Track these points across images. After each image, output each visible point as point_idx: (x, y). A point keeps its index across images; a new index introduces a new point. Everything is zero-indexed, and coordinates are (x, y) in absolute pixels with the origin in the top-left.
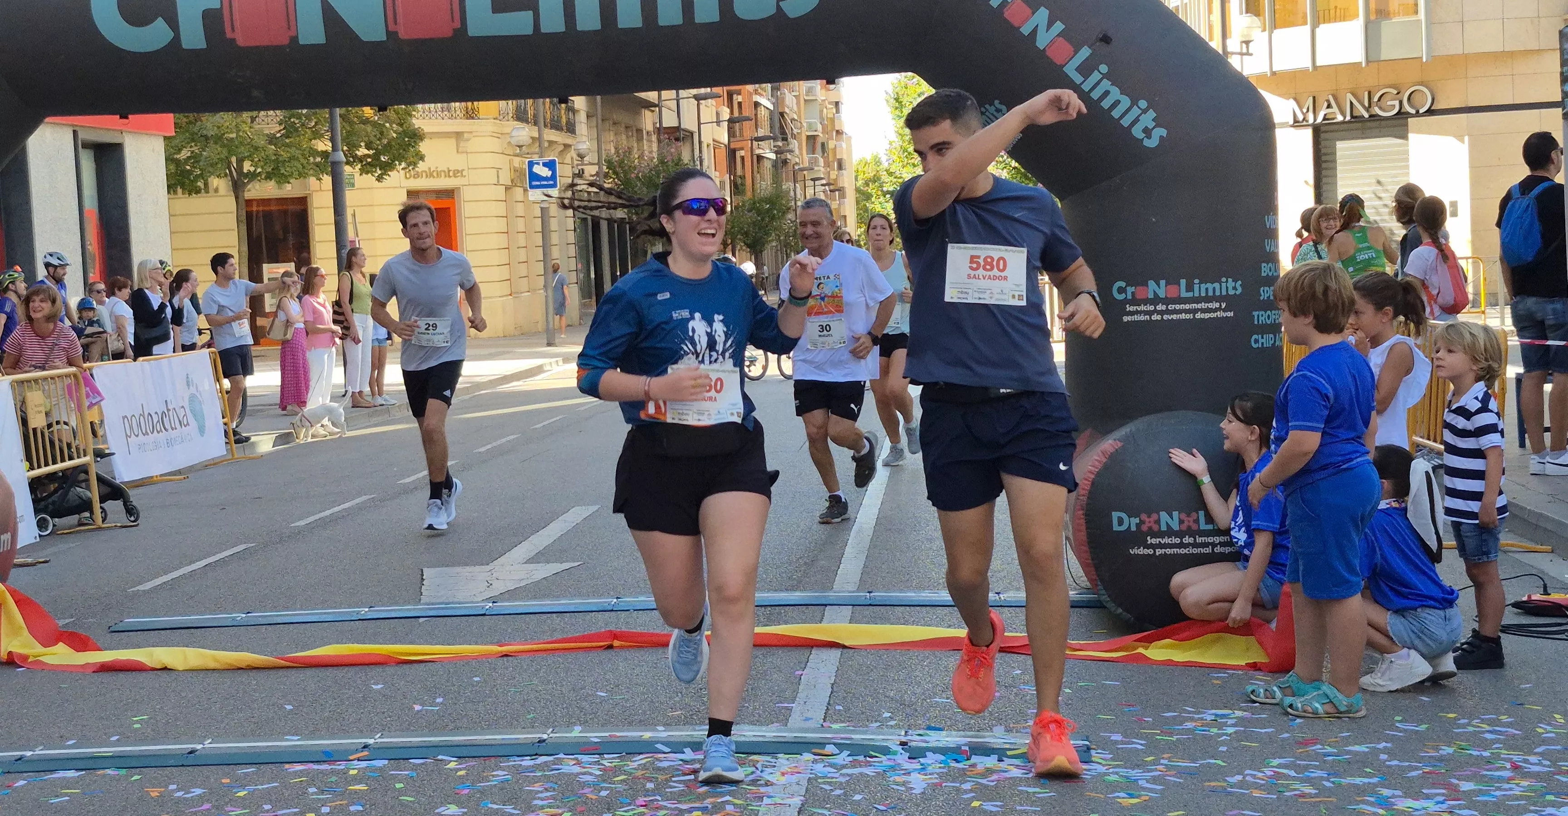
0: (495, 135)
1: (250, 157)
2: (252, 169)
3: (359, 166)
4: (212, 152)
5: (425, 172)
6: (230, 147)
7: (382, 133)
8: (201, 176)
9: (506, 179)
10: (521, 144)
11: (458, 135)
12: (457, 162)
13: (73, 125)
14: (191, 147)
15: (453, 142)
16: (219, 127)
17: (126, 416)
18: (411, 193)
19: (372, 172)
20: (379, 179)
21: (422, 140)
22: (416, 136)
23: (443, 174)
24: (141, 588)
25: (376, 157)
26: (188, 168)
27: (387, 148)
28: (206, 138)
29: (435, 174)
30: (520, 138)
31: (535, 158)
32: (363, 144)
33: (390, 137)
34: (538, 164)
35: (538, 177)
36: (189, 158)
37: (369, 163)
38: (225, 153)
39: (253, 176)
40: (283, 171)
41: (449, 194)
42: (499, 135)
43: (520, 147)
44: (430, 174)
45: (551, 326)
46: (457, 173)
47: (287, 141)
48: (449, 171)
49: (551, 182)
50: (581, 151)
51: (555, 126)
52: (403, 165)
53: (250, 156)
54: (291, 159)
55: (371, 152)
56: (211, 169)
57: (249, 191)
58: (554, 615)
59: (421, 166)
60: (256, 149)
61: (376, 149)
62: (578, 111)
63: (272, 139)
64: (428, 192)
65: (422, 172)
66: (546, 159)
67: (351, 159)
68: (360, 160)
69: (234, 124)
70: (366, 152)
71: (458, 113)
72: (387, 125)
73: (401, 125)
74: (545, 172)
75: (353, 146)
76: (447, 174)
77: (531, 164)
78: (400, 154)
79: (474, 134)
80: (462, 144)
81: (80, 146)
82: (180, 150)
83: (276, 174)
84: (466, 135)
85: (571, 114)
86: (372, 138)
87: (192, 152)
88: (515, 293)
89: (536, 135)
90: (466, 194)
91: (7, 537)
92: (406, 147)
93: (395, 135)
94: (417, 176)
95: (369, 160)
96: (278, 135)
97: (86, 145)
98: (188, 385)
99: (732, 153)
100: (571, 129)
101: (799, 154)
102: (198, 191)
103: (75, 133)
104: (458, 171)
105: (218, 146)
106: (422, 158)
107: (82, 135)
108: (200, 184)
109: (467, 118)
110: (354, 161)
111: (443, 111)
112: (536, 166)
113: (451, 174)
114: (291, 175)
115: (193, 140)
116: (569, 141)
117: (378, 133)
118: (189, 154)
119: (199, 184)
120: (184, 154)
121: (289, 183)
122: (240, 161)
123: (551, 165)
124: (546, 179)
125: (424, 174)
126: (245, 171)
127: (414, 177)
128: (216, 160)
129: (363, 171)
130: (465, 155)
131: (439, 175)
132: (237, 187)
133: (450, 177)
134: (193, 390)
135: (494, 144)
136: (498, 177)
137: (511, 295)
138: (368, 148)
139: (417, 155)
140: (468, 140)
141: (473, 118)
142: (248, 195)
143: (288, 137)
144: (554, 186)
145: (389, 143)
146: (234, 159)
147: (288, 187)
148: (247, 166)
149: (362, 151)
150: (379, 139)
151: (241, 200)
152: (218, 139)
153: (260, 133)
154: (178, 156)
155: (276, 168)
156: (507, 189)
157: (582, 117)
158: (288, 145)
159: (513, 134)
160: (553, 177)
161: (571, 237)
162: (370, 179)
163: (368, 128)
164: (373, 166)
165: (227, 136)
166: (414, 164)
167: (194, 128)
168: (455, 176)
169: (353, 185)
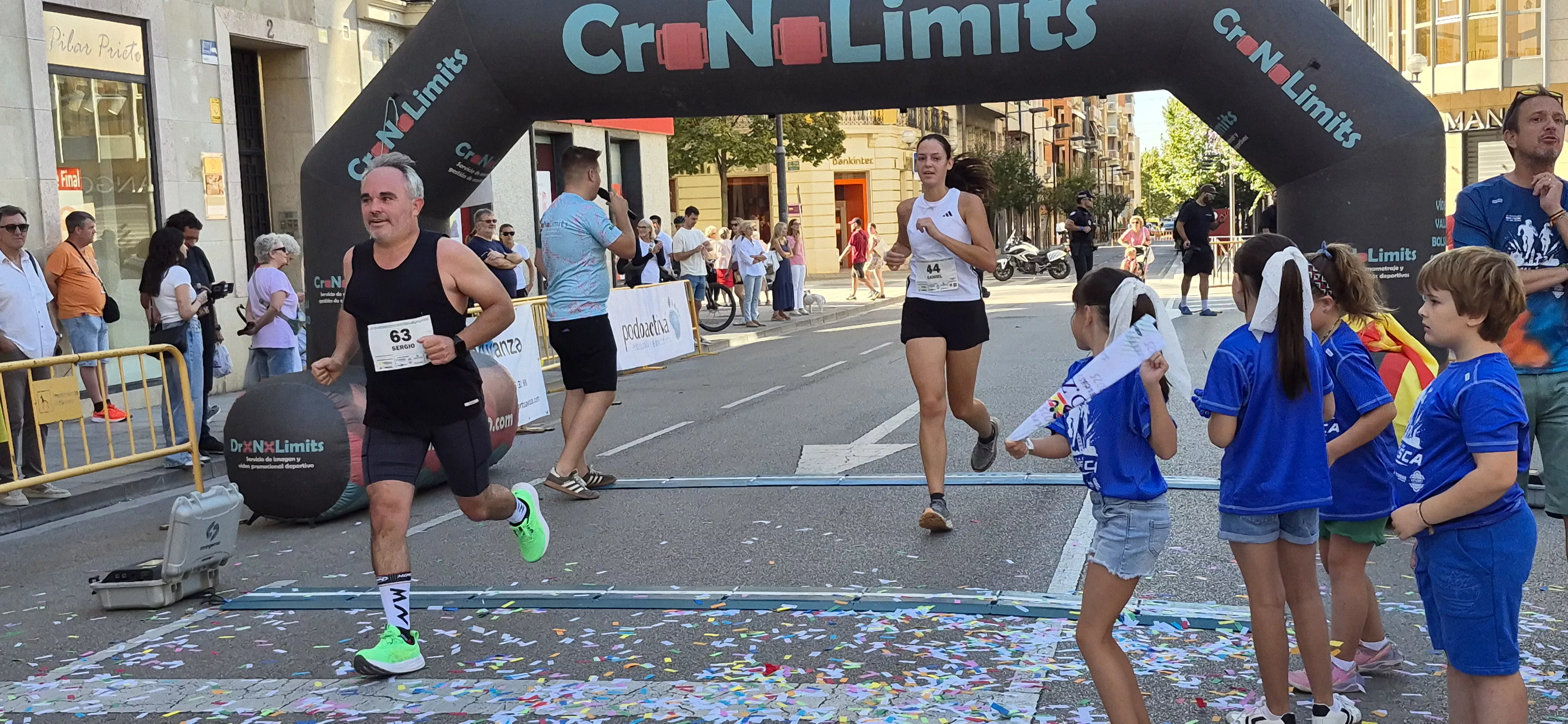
0: (894, 136)
1: (730, 150)
2: (732, 157)
4: (706, 146)
5: (847, 160)
6: (717, 142)
7: (817, 134)
8: (697, 162)
11: (869, 135)
12: (868, 154)
13: (605, 128)
14: (692, 142)
15: (865, 140)
16: (710, 128)
17: (625, 326)
18: (837, 175)
19: (810, 160)
20: (815, 164)
21: (844, 139)
22: (841, 136)
23: (858, 161)
24: (605, 454)
25: (814, 150)
26: (690, 156)
27: (821, 144)
28: (702, 137)
29: (853, 161)
32: (805, 141)
33: (822, 136)
36: (690, 149)
37: (808, 154)
38: (714, 146)
39: (732, 162)
40: (751, 159)
41: (863, 174)
42: (897, 136)
44: (850, 162)
46: (867, 161)
47: (755, 139)
48: (862, 159)
52: (831, 155)
53: (730, 148)
54: (757, 151)
55: (810, 147)
56: (702, 157)
57: (730, 172)
58: (888, 487)
59: (843, 156)
60: (735, 144)
61: (814, 145)
62: (951, 120)
63: (745, 138)
64: (848, 173)
65: (844, 160)
68: (803, 151)
70: (807, 147)
71: (869, 117)
72: (821, 128)
73: (830, 128)
75: (799, 143)
76: (861, 161)
78: (829, 148)
79: (880, 135)
80: (871, 142)
81: (609, 141)
83: (747, 161)
84: (874, 136)
86: (811, 137)
87: (692, 146)
90: (874, 175)
91: (510, 417)
92: (833, 143)
93: (826, 135)
94: (841, 162)
95: (809, 152)
97: (614, 141)
98: (670, 305)
99: (1056, 148)
101: (1102, 149)
102: (696, 172)
103: (606, 133)
104: (870, 160)
105: (709, 142)
106: (844, 151)
109: (875, 121)
110: (798, 152)
111: (858, 117)
113: (864, 161)
114: (755, 162)
115: (693, 138)
117: (813, 133)
119: (697, 167)
120: (687, 147)
121: (753, 167)
122: (724, 152)
125: (846, 162)
126: (727, 158)
127: (839, 164)
128: (706, 151)
129: (804, 159)
130: (873, 149)
131: (855, 162)
132: (722, 169)
133: (863, 163)
134: (672, 308)
135: (893, 142)
136: (895, 163)
138: (808, 144)
139: (841, 148)
140: (876, 139)
141: (879, 121)
142: (729, 175)
143: (755, 136)
145: (823, 139)
146: (720, 151)
147: (755, 169)
148: (729, 156)
149: (804, 146)
150: (816, 138)
151: (724, 178)
152: (710, 137)
153: (735, 133)
154: (683, 149)
155: (747, 157)
156: (901, 172)
157: (954, 124)
158: (755, 142)
159: (905, 135)
162: (809, 165)
163: (808, 131)
164: (811, 155)
165: (715, 135)
166: (838, 155)
167: (694, 130)
168: (866, 163)
169: (798, 168)
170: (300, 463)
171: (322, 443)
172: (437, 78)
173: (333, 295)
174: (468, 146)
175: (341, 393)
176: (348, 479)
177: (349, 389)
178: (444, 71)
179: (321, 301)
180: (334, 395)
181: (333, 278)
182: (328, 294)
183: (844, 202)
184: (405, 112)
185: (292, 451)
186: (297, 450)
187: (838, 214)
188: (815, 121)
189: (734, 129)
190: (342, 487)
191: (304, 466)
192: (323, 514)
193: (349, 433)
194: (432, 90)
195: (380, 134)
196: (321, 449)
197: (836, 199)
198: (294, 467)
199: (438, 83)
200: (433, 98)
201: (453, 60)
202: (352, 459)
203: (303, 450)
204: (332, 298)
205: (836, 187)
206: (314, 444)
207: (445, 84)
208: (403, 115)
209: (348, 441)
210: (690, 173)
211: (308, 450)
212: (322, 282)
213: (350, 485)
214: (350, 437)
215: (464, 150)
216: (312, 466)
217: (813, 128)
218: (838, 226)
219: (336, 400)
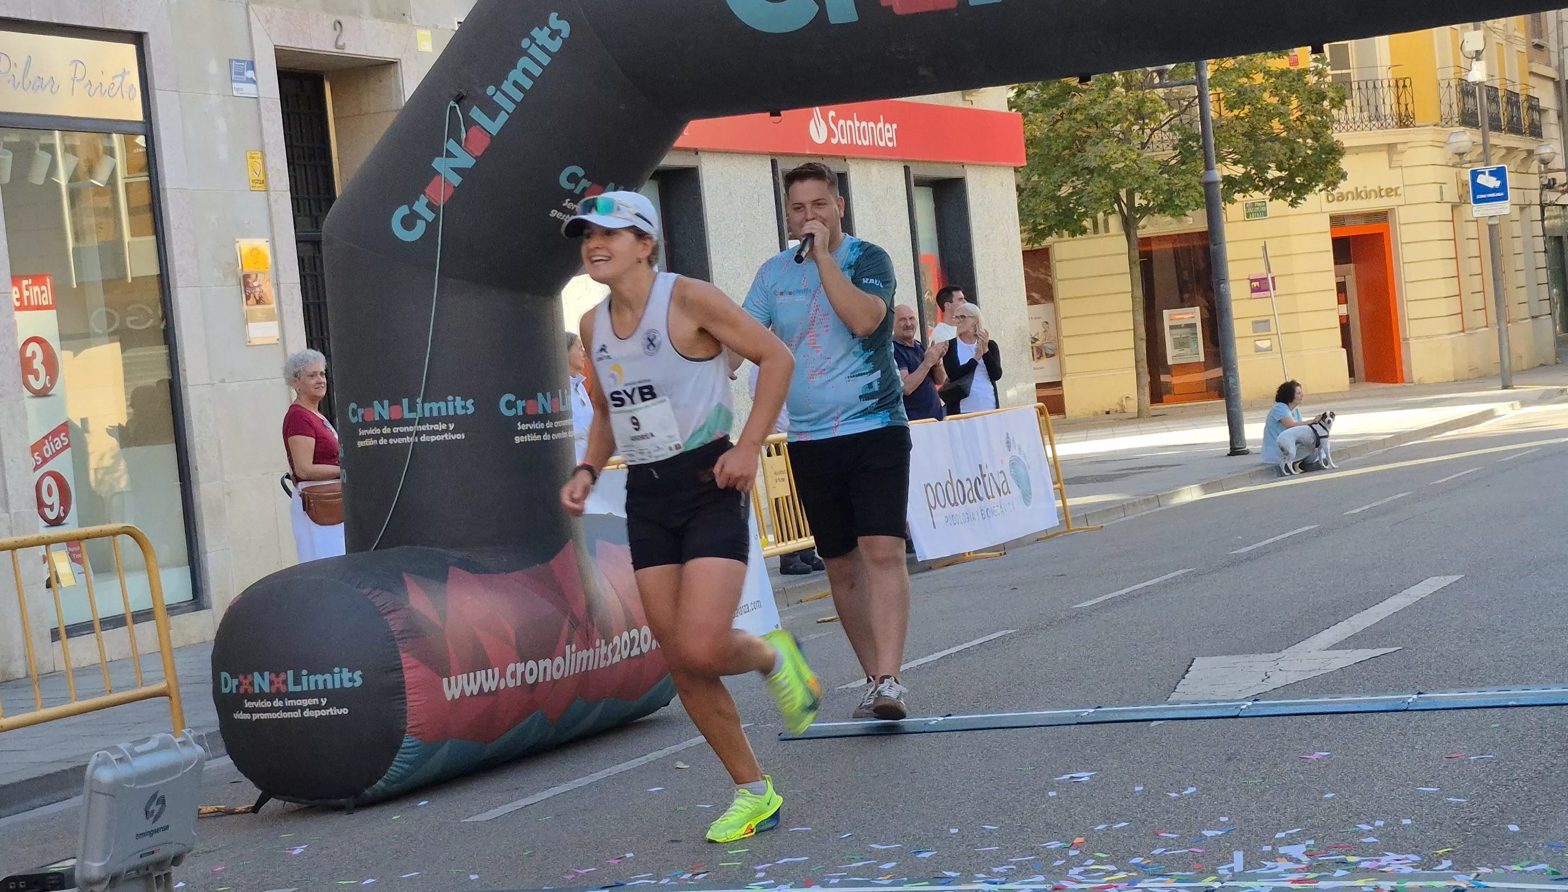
0: (1436, 144)
1: (1141, 189)
2: (1144, 202)
3: (1271, 190)
4: (1099, 185)
5: (1352, 193)
6: (1116, 179)
7: (1293, 151)
8: (1085, 214)
9: (1452, 194)
10: (1461, 151)
11: (1391, 148)
12: (1390, 179)
13: (903, 161)
14: (1073, 181)
15: (1384, 156)
16: (1101, 157)
17: (929, 484)
18: (1336, 220)
19: (1283, 198)
20: (1293, 204)
21: (1342, 155)
22: (1334, 152)
23: (1373, 194)
25: (1290, 179)
26: (1071, 205)
27: (1301, 169)
28: (1091, 171)
29: (1363, 195)
30: (1461, 144)
31: (1479, 167)
32: (1273, 165)
33: (1303, 154)
34: (1483, 173)
35: (1486, 190)
36: (1071, 194)
37: (1280, 187)
38: (1110, 186)
39: (1145, 211)
40: (1177, 202)
41: (1382, 216)
42: (1442, 145)
43: (1461, 154)
44: (1357, 195)
45: (1506, 365)
46: (1391, 192)
47: (1183, 167)
48: (1381, 190)
49: (1502, 194)
50: (1545, 157)
51: (1515, 128)
52: (1321, 186)
53: (1140, 187)
54: (1187, 186)
55: (1284, 174)
56: (1094, 206)
57: (1144, 227)
59: (1343, 186)
60: (1147, 179)
61: (1289, 169)
62: (1545, 111)
63: (1165, 167)
64: (1355, 216)
65: (1347, 193)
66: (1494, 167)
67: (1261, 184)
68: (1272, 183)
69: (1119, 152)
70: (1278, 174)
71: (1389, 121)
72: (1300, 140)
73: (1316, 138)
74: (1493, 183)
75: (1262, 169)
76: (1379, 193)
77: (1475, 174)
78: (1316, 173)
79: (1410, 145)
80: (1395, 157)
81: (913, 184)
82: (1060, 186)
83: (1169, 206)
84: (1400, 147)
85: (1536, 116)
86: (1281, 157)
87: (1074, 188)
88: (1469, 329)
89: (1479, 139)
90: (1403, 215)
92: (1323, 165)
93: (1310, 152)
94: (1341, 198)
95: (1282, 183)
96: (1173, 162)
97: (921, 182)
98: (1009, 447)
100: (1536, 131)
102: (1084, 231)
103: (906, 169)
104: (1392, 190)
105: (1102, 179)
106: (1344, 176)
107: (914, 171)
108: (1087, 223)
109: (1400, 127)
110: (1264, 186)
111: (1370, 121)
112: (1480, 176)
113: (1383, 193)
114: (1187, 206)
115: (1075, 174)
116: (1533, 146)
117: (1287, 150)
118: (1070, 191)
119: (1084, 223)
120: (1065, 191)
121: (1185, 215)
122: (1130, 195)
123: (1499, 174)
124: (1495, 190)
125: (1350, 196)
126: (1137, 205)
127: (1338, 200)
128: (1099, 194)
129: (1274, 196)
130: (1400, 170)
131: (1368, 196)
132: (1128, 225)
133: (1381, 196)
134: (1015, 452)
135: (1437, 155)
136: (1441, 193)
137: (1463, 331)
138: (1279, 169)
139: (1337, 173)
140: (1403, 152)
141: (1407, 126)
142: (1141, 233)
143: (1183, 163)
144: (1505, 198)
145: (1304, 161)
146: (1123, 193)
147: (1190, 220)
148: (1138, 201)
149: (1273, 173)
150: (1291, 158)
151: (1133, 238)
152: (1103, 170)
153: (1151, 160)
154: (1059, 193)
155: (1169, 200)
156: (1454, 207)
157: (1552, 117)
158: (1184, 173)
159: (1457, 141)
160: (1503, 188)
161: (1542, 260)
162: (1278, 206)
163: (1277, 146)
164: (1286, 189)
165: (1114, 167)
166: (1334, 184)
167: (1076, 161)
168: (1388, 195)
169: (1265, 214)
170: (326, 707)
171: (359, 672)
172: (524, 62)
173: (378, 431)
174: (580, 172)
175: (389, 590)
176: (404, 732)
177: (403, 583)
178: (534, 50)
179: (360, 444)
180: (378, 591)
181: (376, 403)
182: (371, 432)
183: (1352, 266)
184: (475, 123)
185: (313, 688)
186: (321, 687)
187: (1341, 288)
188: (1288, 128)
189: (1147, 153)
190: (395, 747)
191: (333, 711)
192: (367, 792)
193: (403, 655)
194: (516, 84)
195: (439, 164)
196: (359, 682)
197: (1337, 262)
198: (317, 714)
199: (526, 72)
200: (519, 96)
201: (546, 31)
202: (409, 698)
203: (330, 686)
204: (377, 437)
205: (1336, 241)
206: (346, 674)
207: (537, 71)
208: (473, 129)
209: (402, 668)
210: (1073, 234)
211: (338, 686)
212: (361, 411)
213: (408, 741)
214: (403, 661)
215: (573, 178)
216: (345, 711)
217: (1284, 141)
218: (1343, 309)
219: (378, 601)
